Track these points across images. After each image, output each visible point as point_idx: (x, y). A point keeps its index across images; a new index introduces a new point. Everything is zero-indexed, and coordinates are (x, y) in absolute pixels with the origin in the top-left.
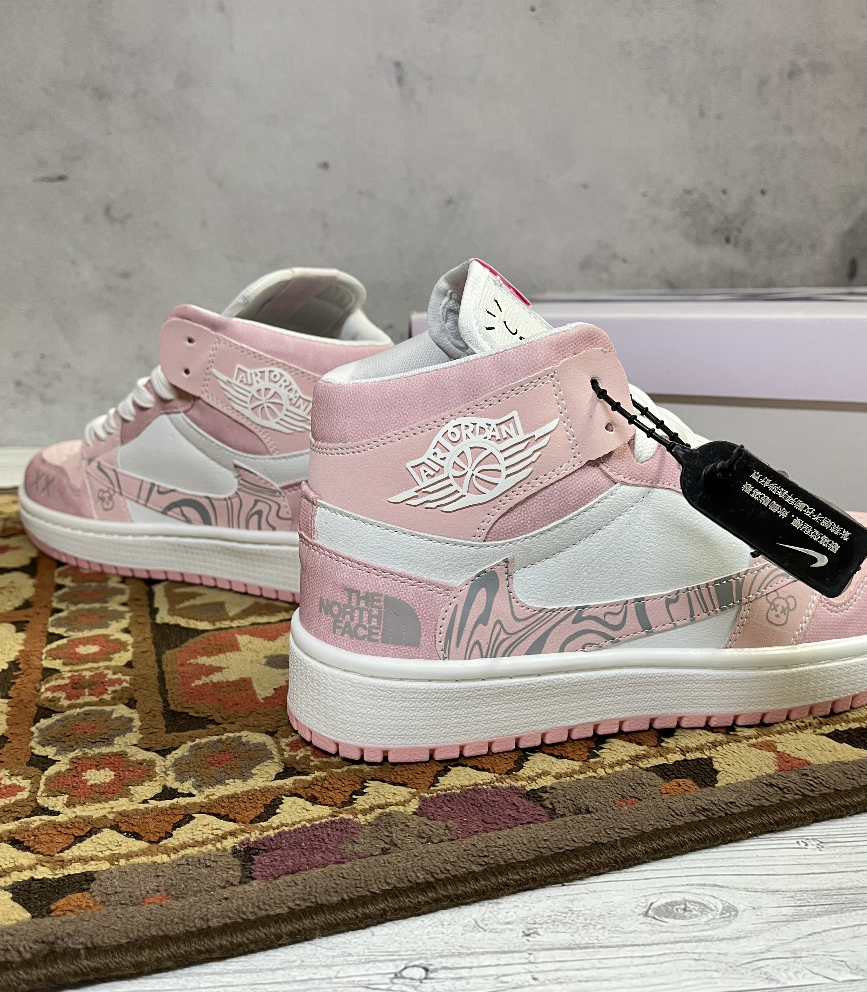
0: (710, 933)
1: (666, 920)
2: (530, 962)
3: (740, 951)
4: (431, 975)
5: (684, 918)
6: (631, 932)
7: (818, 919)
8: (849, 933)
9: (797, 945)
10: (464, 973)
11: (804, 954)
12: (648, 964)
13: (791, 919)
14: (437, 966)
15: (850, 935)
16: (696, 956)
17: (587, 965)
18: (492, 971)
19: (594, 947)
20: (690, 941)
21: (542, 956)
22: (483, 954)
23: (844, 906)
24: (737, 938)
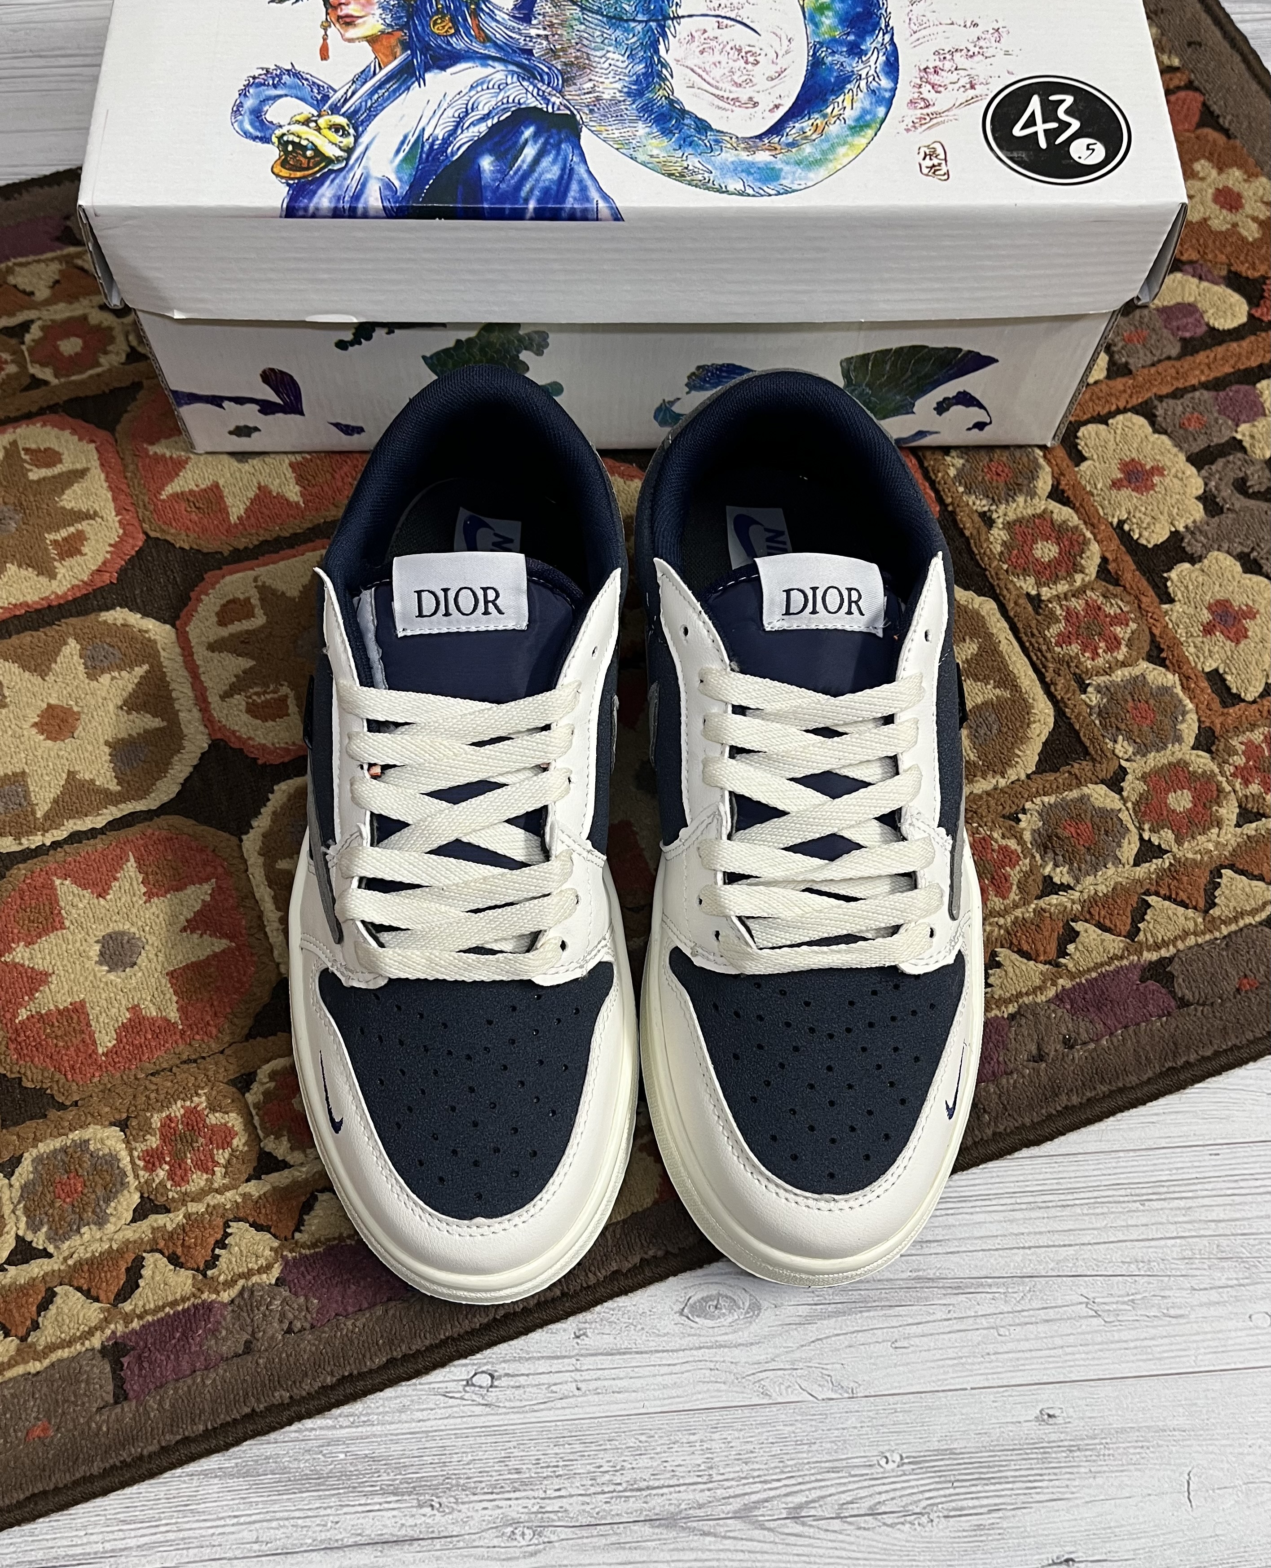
0: (730, 1337)
1: (697, 1320)
2: (577, 1370)
3: (750, 1360)
4: (496, 1383)
5: (712, 1317)
6: (665, 1335)
7: (825, 1322)
8: (845, 1340)
9: (797, 1355)
10: (522, 1380)
11: (801, 1365)
12: (671, 1374)
13: (803, 1320)
14: (502, 1372)
15: (847, 1343)
16: (712, 1365)
17: (621, 1373)
18: (544, 1379)
19: (631, 1353)
20: (711, 1347)
21: (588, 1362)
22: (539, 1359)
23: (853, 1305)
24: (752, 1344)
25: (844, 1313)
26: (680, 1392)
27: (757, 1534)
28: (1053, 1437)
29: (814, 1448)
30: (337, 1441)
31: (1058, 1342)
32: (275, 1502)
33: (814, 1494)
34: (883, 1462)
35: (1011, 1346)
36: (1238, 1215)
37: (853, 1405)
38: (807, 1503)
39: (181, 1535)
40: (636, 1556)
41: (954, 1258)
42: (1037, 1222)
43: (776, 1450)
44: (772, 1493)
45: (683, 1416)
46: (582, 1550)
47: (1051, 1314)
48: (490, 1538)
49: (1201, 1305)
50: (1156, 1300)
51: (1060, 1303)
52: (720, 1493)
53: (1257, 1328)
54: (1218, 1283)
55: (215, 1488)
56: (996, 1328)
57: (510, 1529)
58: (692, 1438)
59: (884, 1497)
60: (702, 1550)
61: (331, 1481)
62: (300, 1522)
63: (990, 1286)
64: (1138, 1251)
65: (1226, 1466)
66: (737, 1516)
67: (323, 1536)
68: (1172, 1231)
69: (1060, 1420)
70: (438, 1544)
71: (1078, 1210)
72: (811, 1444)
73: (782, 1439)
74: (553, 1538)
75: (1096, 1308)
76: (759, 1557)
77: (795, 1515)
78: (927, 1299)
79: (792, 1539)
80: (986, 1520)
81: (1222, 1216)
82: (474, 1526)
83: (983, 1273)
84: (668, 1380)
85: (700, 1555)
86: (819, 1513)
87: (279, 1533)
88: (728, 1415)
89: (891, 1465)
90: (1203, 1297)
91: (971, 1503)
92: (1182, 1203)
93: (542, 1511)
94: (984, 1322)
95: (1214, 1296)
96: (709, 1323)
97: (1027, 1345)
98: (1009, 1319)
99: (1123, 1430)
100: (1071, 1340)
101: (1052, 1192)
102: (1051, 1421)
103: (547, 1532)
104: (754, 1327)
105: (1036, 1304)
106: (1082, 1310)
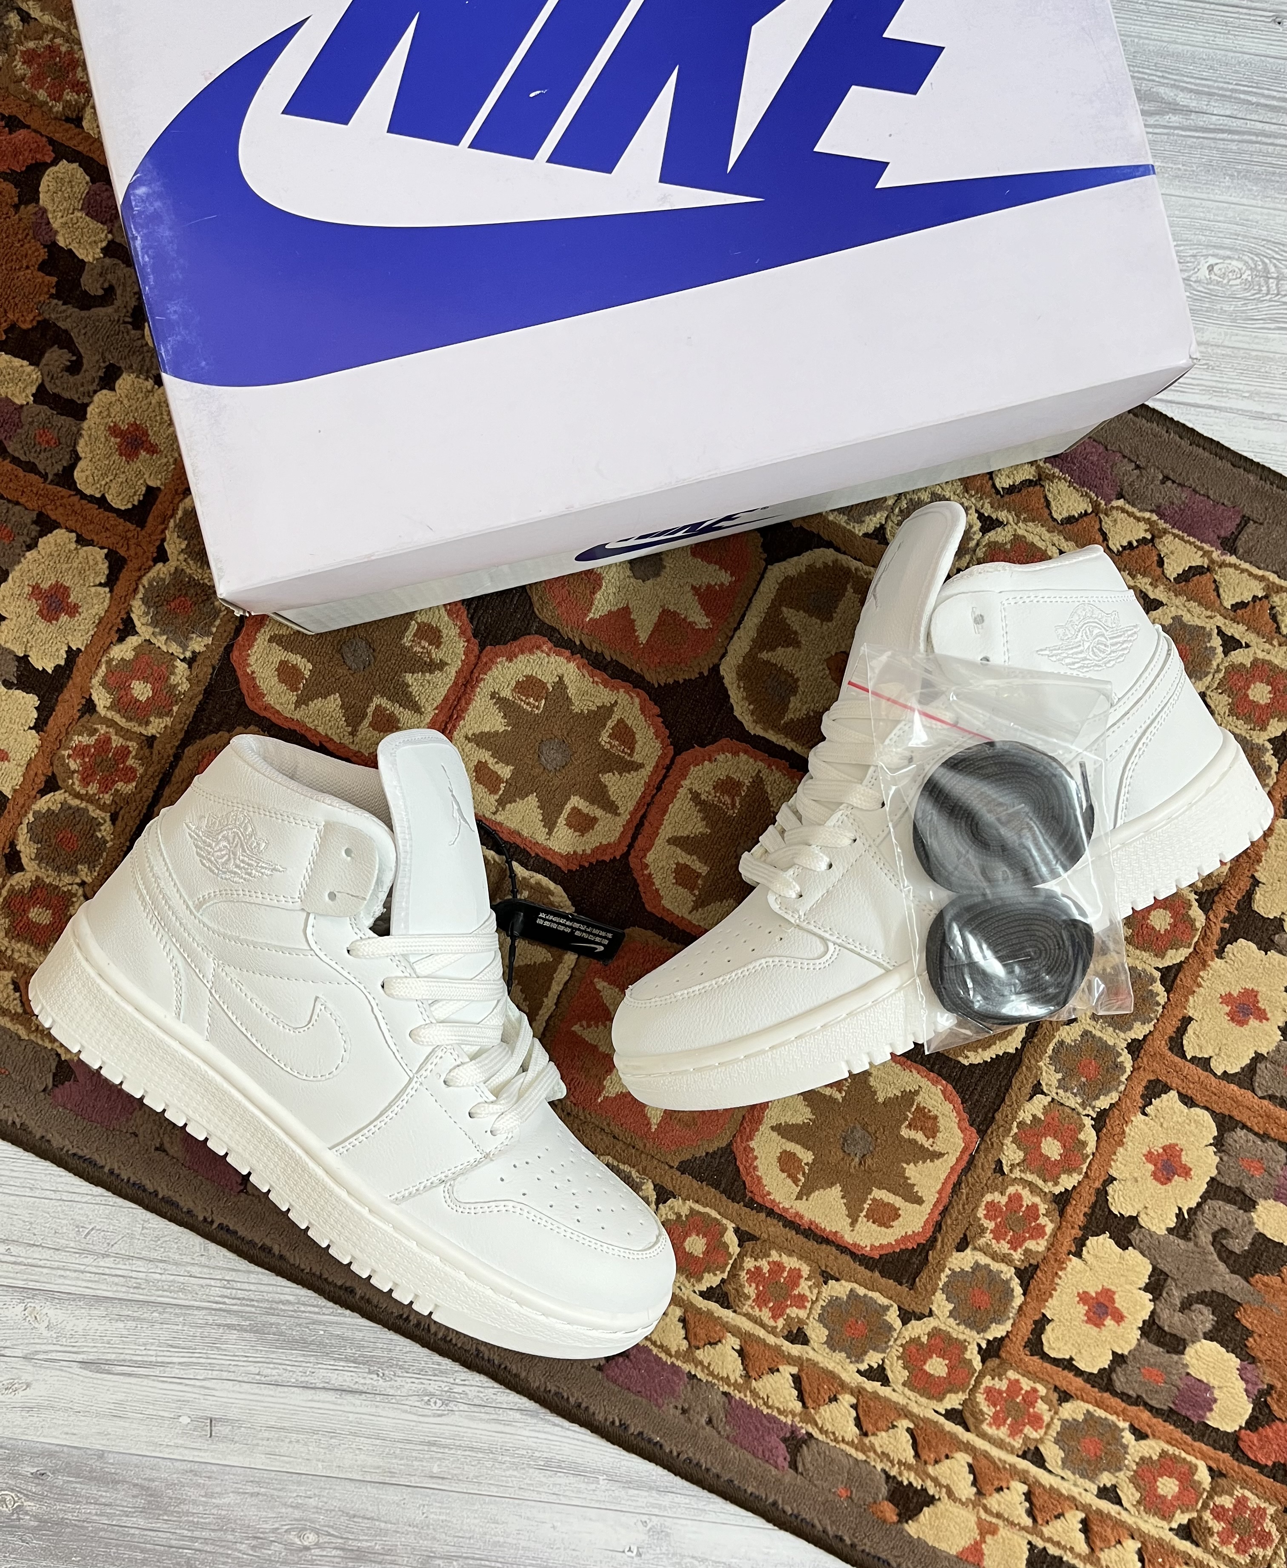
30: (320, 1323)
32: (274, 1352)
39: (209, 1361)
40: (507, 1429)
46: (472, 1419)
48: (413, 1401)
55: (235, 1337)
57: (426, 1398)
61: (312, 1347)
62: (289, 1368)
67: (303, 1379)
70: (378, 1398)
74: (455, 1408)
76: (588, 1445)
82: (404, 1391)
85: (550, 1437)
87: (274, 1372)
93: (450, 1391)
103: (451, 1404)
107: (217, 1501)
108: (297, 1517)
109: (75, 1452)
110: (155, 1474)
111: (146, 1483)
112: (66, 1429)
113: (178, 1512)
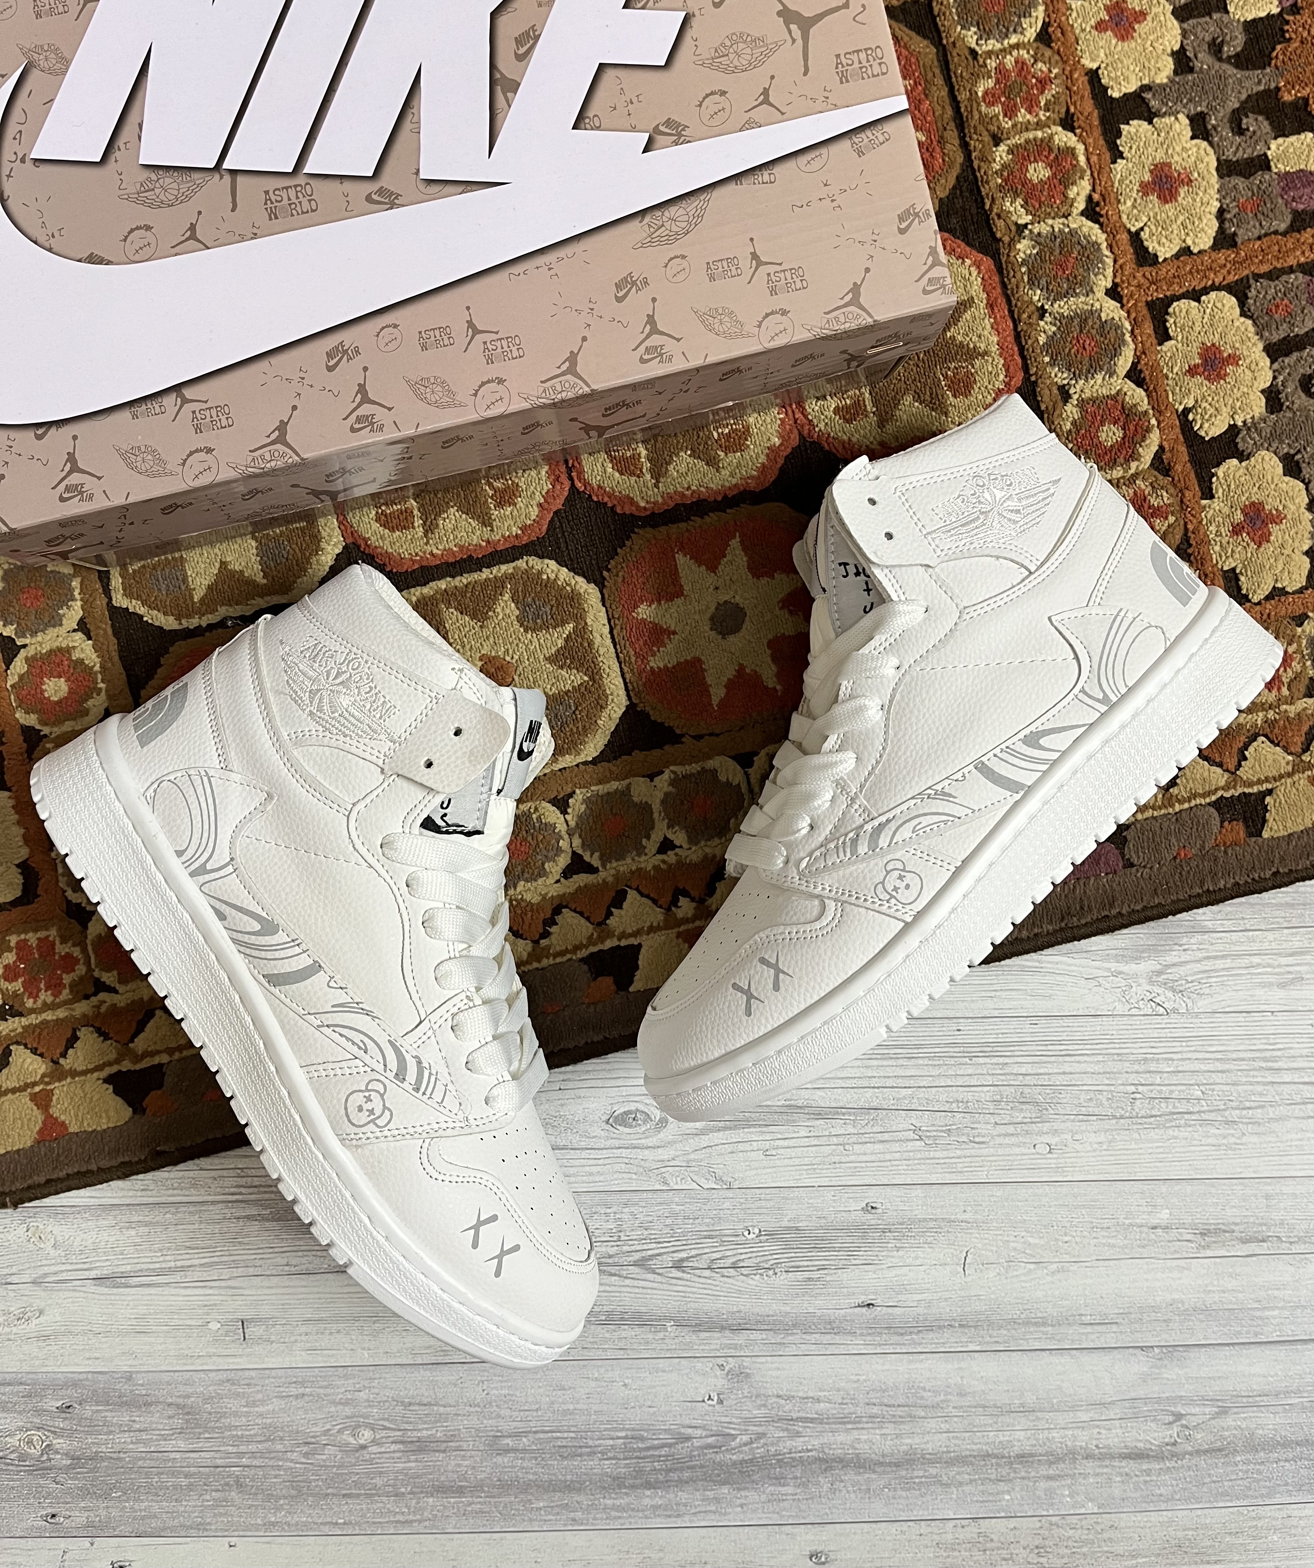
25: (730, 1129)
26: (602, 1178)
27: (650, 1276)
28: (873, 1222)
29: (697, 1221)
31: (888, 1157)
33: (693, 1253)
34: (746, 1233)
35: (852, 1158)
36: (1042, 1071)
37: (730, 1194)
38: (688, 1258)
39: (232, 1258)
41: (819, 1092)
42: (888, 1069)
43: (669, 1221)
44: (663, 1250)
45: (602, 1195)
47: (886, 1136)
49: (999, 1136)
50: (966, 1131)
51: (894, 1128)
52: (626, 1248)
53: (1038, 1154)
54: (1015, 1120)
55: (256, 1228)
56: (844, 1145)
58: (608, 1211)
59: (743, 1256)
60: (609, 1285)
62: (319, 1253)
63: (844, 1114)
64: (961, 1094)
65: (995, 1249)
66: (635, 1265)
68: (989, 1080)
69: (879, 1211)
71: (921, 1062)
72: (694, 1219)
73: (675, 1215)
75: (920, 1133)
76: (649, 1291)
77: (678, 1265)
78: (794, 1121)
79: (674, 1281)
80: (815, 1275)
81: (1030, 1071)
83: (841, 1104)
84: (594, 1169)
85: (608, 1288)
86: (696, 1265)
87: (304, 1260)
88: (635, 1197)
89: (752, 1236)
90: (1001, 1129)
91: (805, 1263)
92: (1001, 1060)
94: (835, 1140)
95: (1011, 1129)
96: (627, 1130)
97: (865, 1158)
98: (854, 1139)
99: (925, 1220)
100: (897, 1155)
101: (902, 1047)
102: (873, 1211)
104: (661, 1135)
105: (876, 1129)
106: (911, 1135)
107: (260, 1409)
108: (349, 1414)
109: (100, 1377)
110: (190, 1390)
111: (180, 1401)
112: (87, 1355)
113: (220, 1428)
